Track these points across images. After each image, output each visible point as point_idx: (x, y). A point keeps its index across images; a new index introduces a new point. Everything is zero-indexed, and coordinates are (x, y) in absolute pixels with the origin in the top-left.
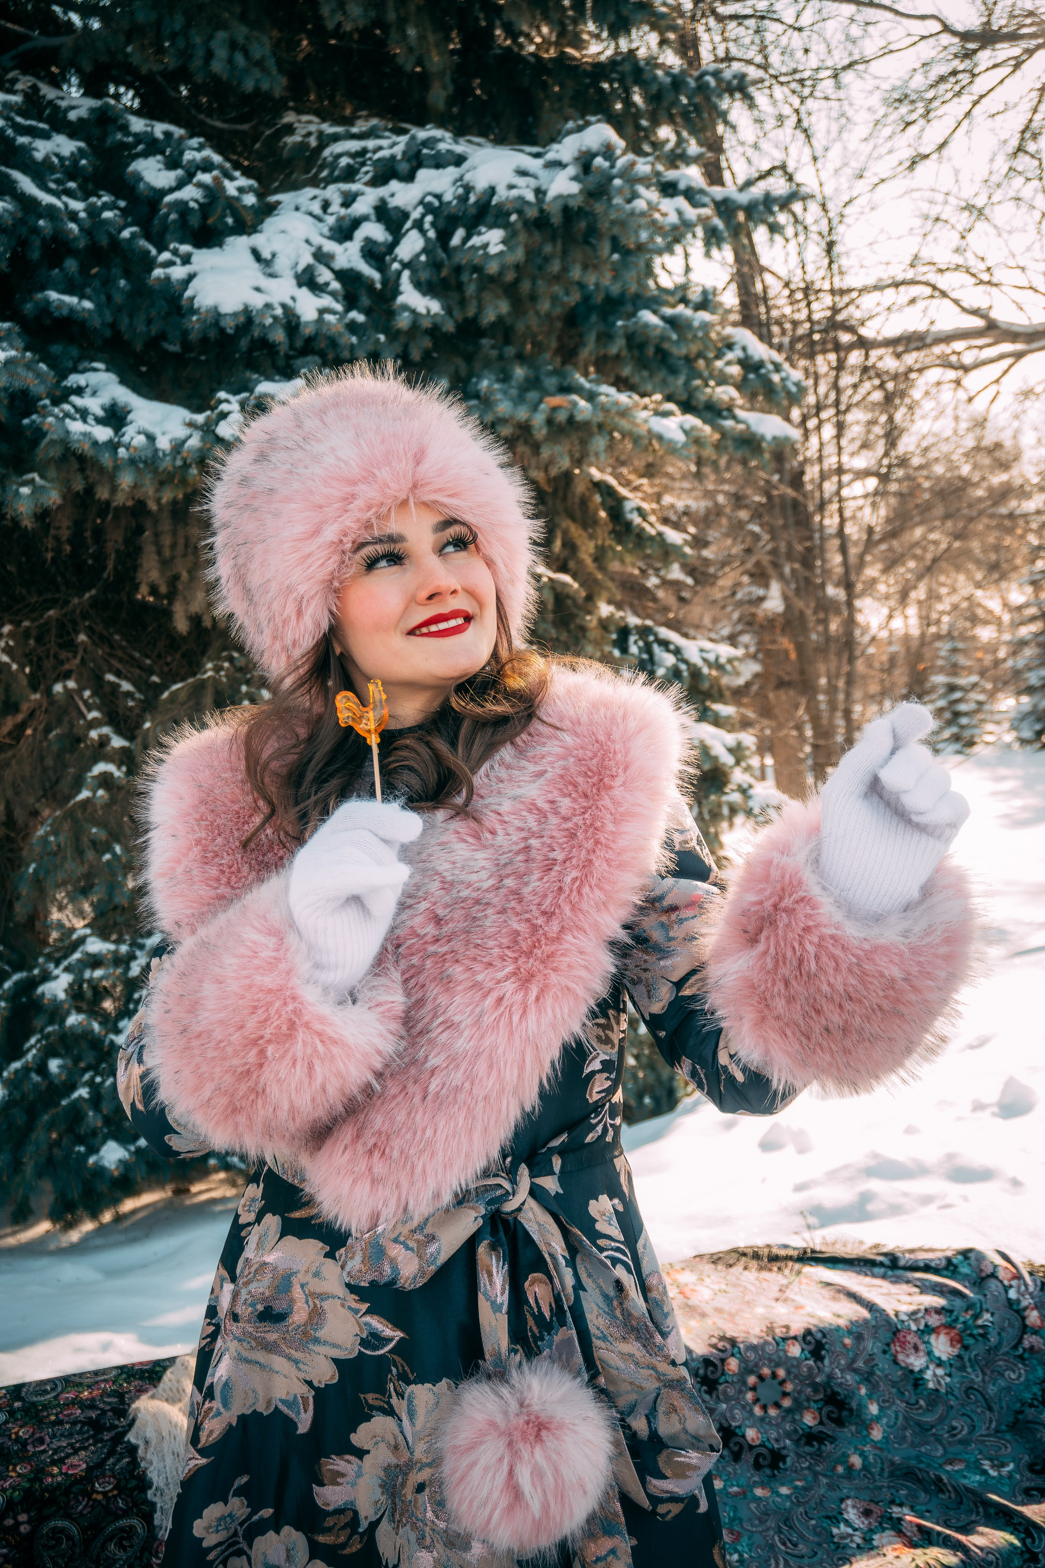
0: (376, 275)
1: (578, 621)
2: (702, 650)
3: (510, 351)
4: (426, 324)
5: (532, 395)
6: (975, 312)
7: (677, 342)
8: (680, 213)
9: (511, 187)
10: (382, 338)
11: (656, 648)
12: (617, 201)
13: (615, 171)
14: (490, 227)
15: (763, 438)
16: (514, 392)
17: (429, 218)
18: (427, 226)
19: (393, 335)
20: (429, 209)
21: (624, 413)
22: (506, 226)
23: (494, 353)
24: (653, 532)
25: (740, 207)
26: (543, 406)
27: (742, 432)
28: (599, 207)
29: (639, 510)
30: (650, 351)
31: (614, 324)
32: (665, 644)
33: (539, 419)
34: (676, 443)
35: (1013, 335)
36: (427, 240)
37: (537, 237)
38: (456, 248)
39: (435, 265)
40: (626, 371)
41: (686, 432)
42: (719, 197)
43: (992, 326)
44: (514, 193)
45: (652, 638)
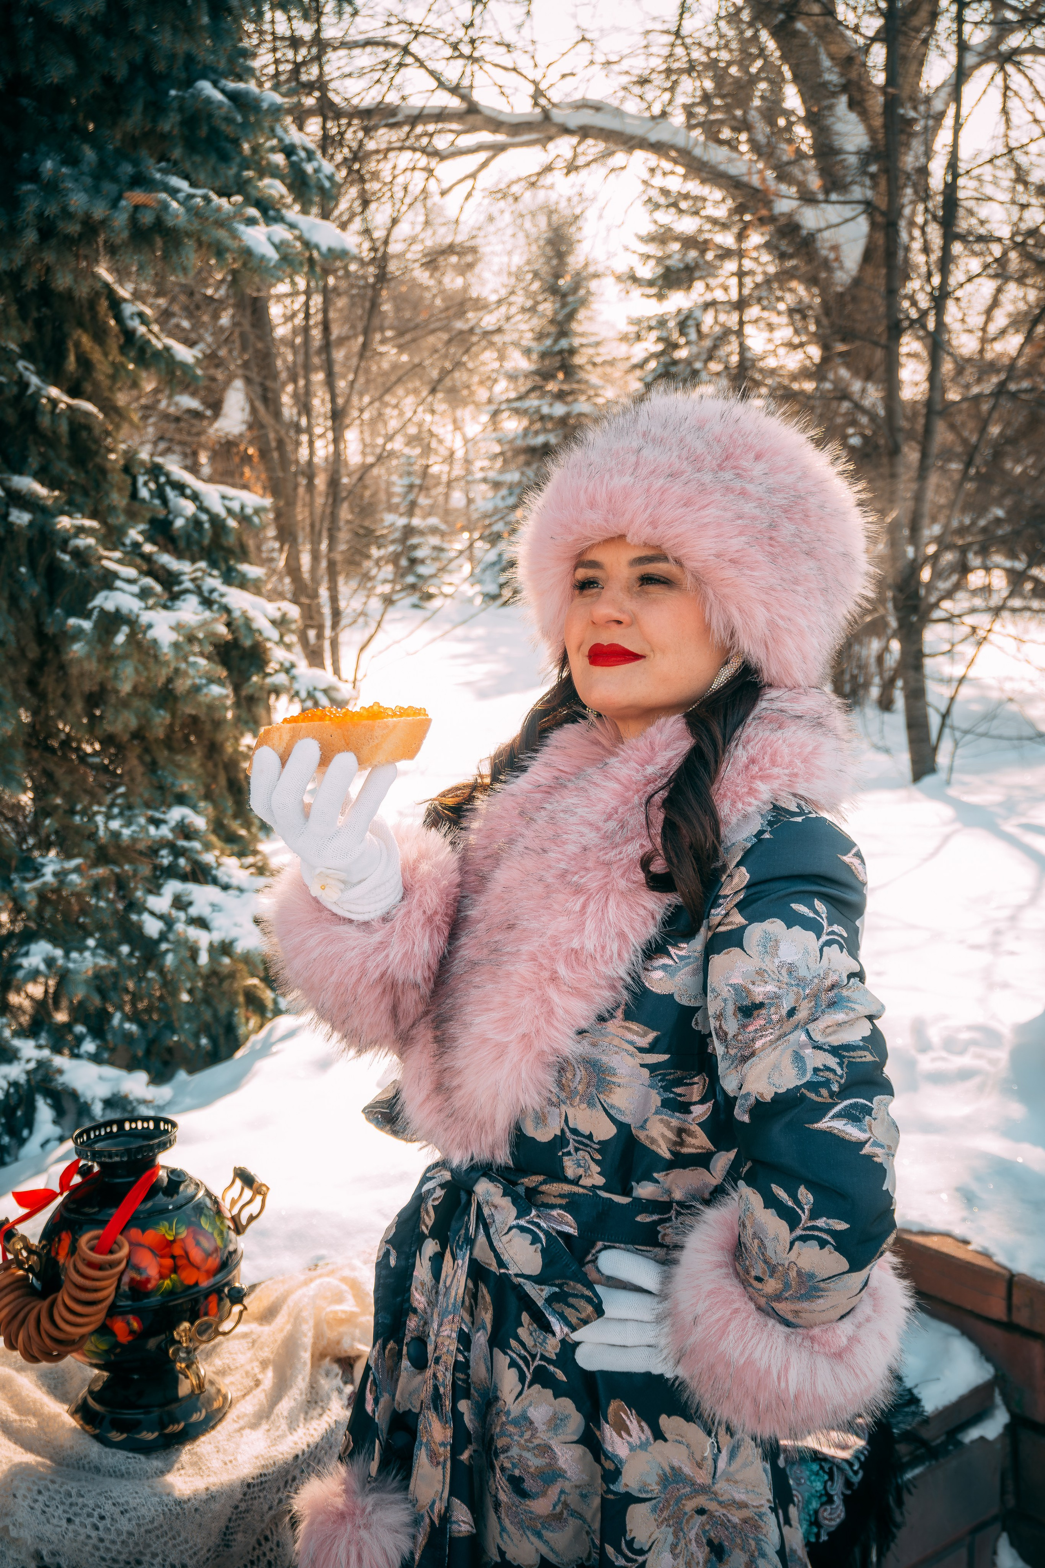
1: (98, 460)
2: (224, 497)
3: (62, 121)
5: (109, 187)
6: (455, 90)
7: (243, 126)
11: (170, 493)
15: (317, 248)
16: (87, 180)
21: (224, 223)
23: (44, 121)
24: (160, 346)
26: (123, 203)
29: (139, 315)
30: (204, 131)
31: (166, 93)
32: (180, 487)
33: (121, 219)
35: (495, 124)
43: (473, 109)
45: (162, 479)
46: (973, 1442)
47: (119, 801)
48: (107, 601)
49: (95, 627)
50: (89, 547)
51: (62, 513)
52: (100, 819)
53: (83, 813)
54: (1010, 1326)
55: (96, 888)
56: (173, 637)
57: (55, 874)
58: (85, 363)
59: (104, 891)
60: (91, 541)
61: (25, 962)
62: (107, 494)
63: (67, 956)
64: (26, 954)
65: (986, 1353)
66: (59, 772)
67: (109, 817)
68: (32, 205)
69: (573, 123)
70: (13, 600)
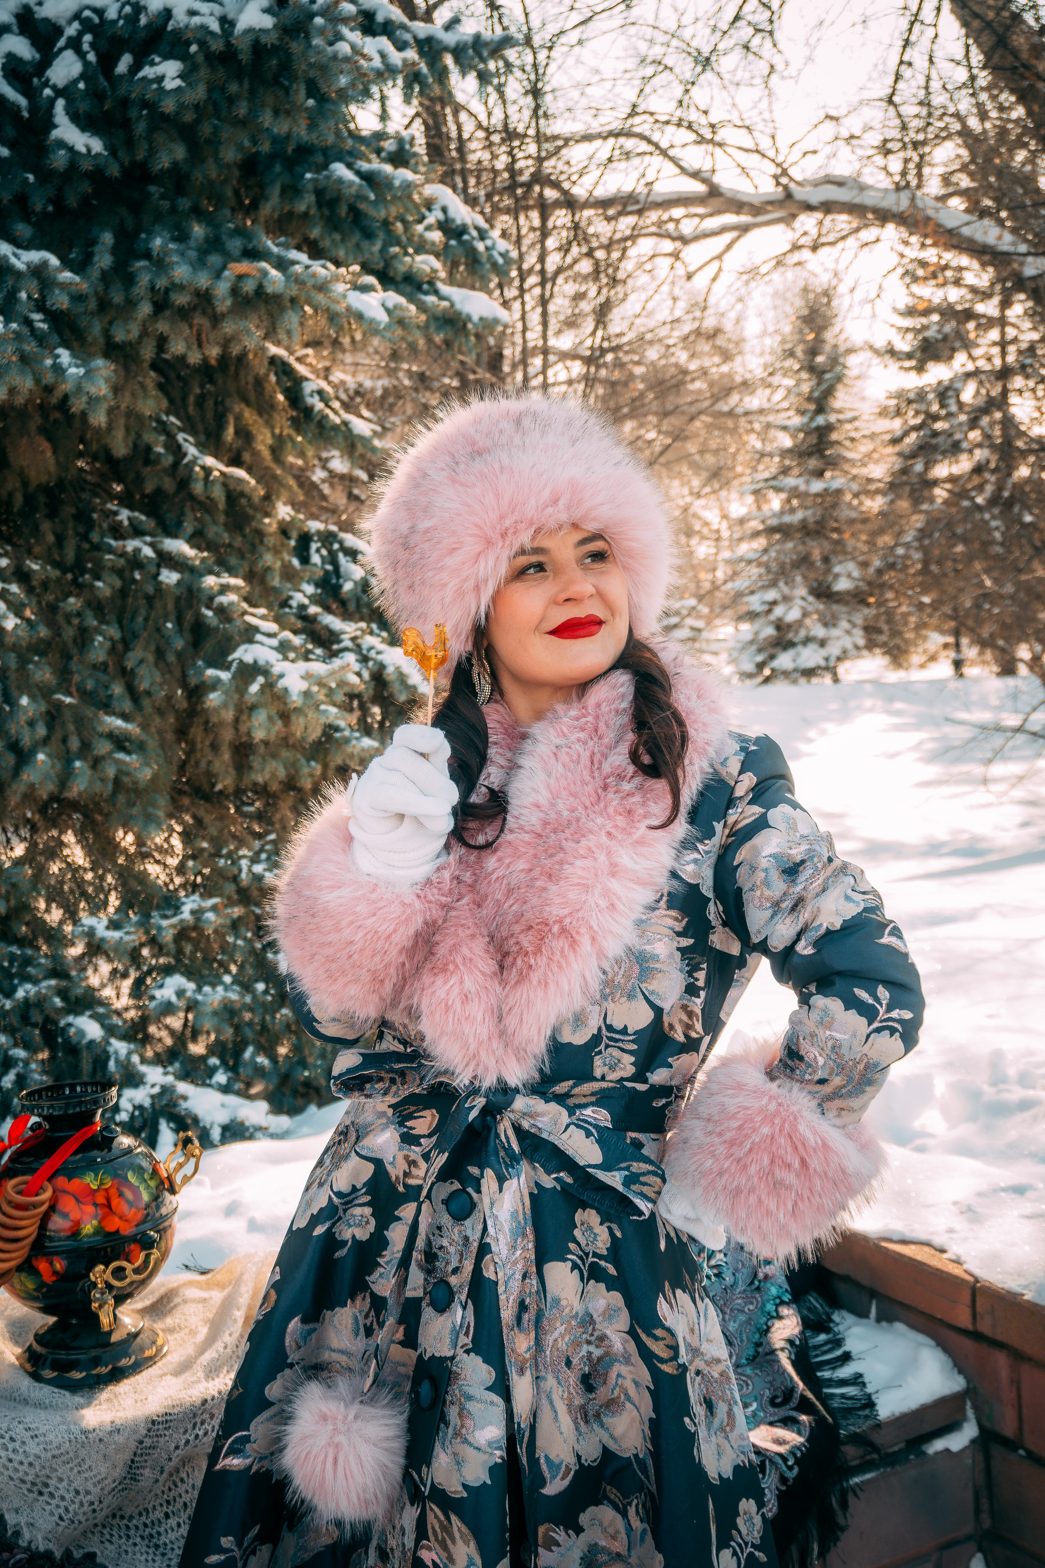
0: (23, 101)
1: (254, 524)
3: (184, 203)
4: (86, 166)
5: (214, 259)
6: (696, 175)
7: (375, 203)
8: (383, 56)
9: (192, 13)
10: (31, 178)
11: (341, 557)
12: (317, 41)
13: (315, 7)
14: (166, 57)
15: (469, 318)
16: (193, 254)
17: (88, 38)
18: (86, 47)
19: (45, 175)
20: (87, 26)
21: (323, 287)
22: (184, 57)
23: (166, 204)
24: (337, 421)
25: (446, 49)
26: (227, 273)
27: (445, 310)
28: (295, 47)
29: (320, 393)
30: (343, 210)
31: (302, 176)
32: (352, 554)
33: (222, 288)
34: (379, 323)
35: (737, 205)
36: (86, 64)
37: (221, 72)
38: (121, 76)
39: (96, 95)
40: (315, 233)
41: (388, 311)
42: (422, 35)
43: (714, 192)
44: (196, 20)
45: (336, 546)
46: (936, 1453)
47: (268, 847)
48: (245, 653)
49: (234, 677)
50: (231, 604)
51: (211, 572)
52: (244, 863)
53: (229, 855)
54: (976, 1336)
55: (235, 925)
56: (304, 686)
57: (193, 912)
58: (245, 435)
59: (243, 930)
60: (232, 597)
61: (158, 993)
62: (261, 556)
63: (199, 989)
64: (161, 986)
65: (959, 1365)
66: (208, 819)
67: (255, 860)
68: (144, 279)
69: (814, 200)
70: (160, 654)
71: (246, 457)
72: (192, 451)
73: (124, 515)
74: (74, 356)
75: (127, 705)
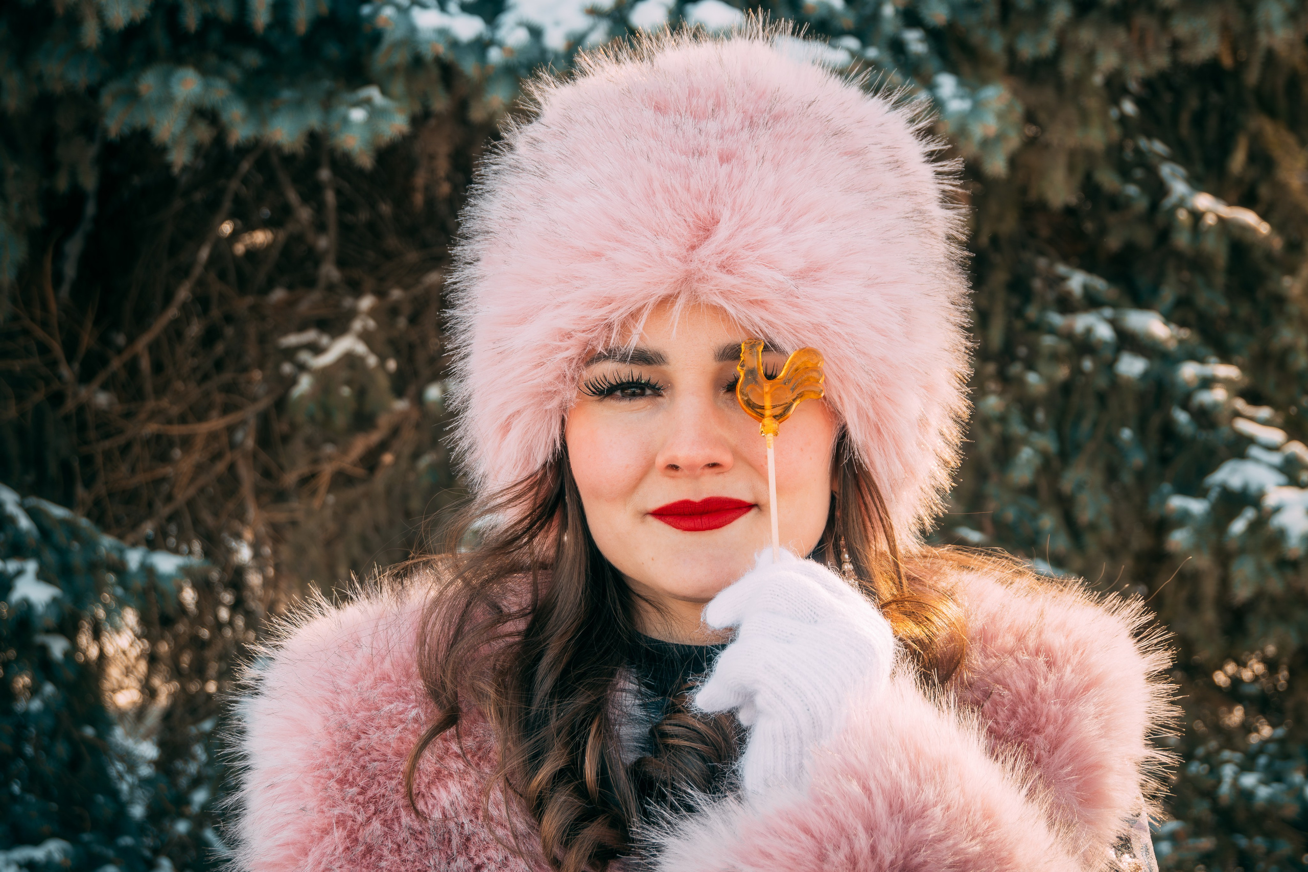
48: (1233, 475)
49: (1210, 510)
50: (1217, 403)
51: (1191, 358)
58: (1263, 161)
60: (1219, 394)
70: (1112, 473)
71: (1264, 191)
72: (1179, 188)
73: (1077, 281)
74: (961, 83)
75: (1061, 543)
